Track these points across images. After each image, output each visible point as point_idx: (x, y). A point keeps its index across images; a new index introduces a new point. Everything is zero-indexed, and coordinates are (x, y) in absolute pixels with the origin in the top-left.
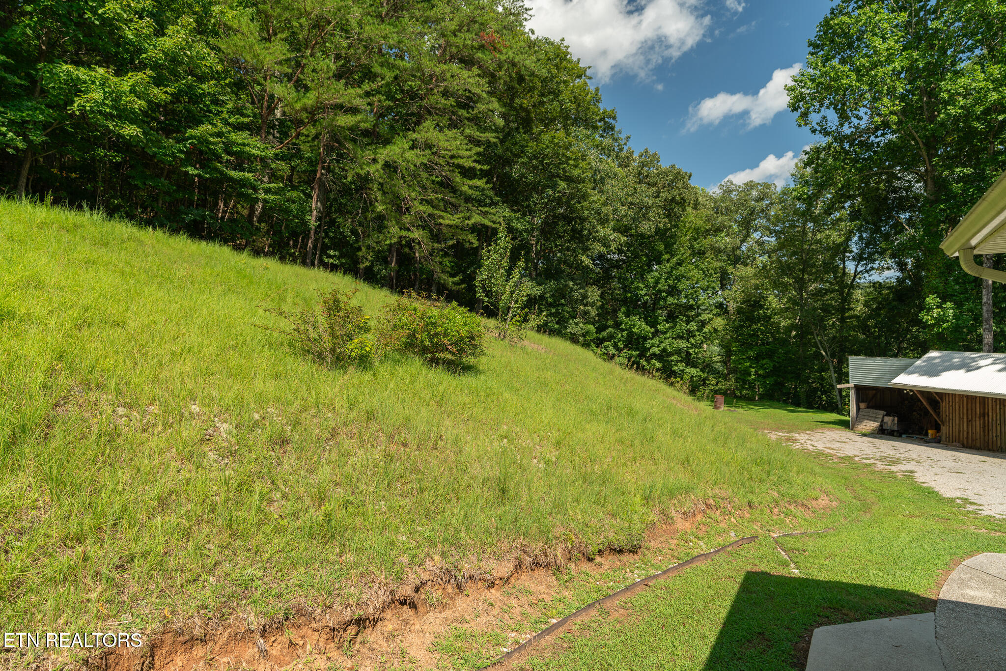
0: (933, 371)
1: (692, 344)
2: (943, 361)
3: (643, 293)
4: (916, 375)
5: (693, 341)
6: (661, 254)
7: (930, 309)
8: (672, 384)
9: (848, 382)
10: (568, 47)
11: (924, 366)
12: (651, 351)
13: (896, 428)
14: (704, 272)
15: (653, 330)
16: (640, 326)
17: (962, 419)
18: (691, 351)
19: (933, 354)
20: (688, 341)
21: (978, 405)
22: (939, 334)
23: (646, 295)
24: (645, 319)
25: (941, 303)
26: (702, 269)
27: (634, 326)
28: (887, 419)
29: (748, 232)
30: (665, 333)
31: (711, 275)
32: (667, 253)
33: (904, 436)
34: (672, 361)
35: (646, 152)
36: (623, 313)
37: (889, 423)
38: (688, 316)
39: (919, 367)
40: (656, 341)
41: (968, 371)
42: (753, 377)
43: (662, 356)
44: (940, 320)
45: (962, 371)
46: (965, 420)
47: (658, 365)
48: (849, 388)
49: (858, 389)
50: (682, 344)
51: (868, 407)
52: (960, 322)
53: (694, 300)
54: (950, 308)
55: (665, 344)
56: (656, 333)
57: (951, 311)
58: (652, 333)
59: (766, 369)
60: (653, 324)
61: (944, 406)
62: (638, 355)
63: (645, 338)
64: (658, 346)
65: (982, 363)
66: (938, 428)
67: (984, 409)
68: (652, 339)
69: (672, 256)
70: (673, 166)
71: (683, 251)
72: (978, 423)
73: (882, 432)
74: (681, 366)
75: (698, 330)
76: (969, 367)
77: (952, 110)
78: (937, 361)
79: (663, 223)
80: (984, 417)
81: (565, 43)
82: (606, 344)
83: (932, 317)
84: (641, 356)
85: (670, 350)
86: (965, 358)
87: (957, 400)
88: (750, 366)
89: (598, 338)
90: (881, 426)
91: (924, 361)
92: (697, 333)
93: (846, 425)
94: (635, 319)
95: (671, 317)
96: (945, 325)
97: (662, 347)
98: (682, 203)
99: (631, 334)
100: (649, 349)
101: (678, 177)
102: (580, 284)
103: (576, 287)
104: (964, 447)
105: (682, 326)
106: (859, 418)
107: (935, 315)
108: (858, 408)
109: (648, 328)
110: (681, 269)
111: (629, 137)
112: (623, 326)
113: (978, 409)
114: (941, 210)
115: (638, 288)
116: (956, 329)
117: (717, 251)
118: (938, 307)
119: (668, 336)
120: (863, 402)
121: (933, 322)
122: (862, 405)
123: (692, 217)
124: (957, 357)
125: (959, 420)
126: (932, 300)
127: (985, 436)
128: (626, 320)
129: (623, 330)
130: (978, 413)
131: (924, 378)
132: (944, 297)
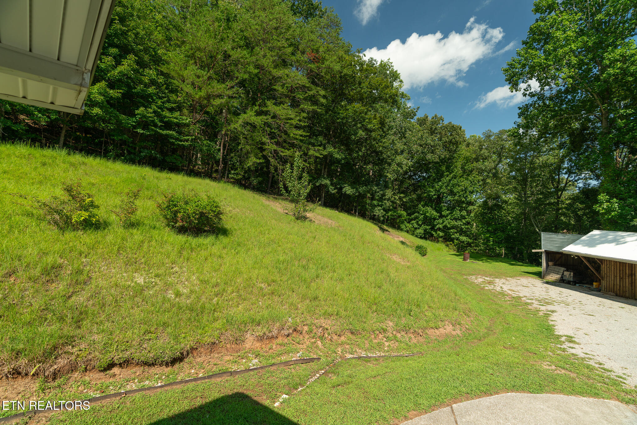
0: (592, 243)
1: (464, 223)
2: (601, 237)
3: (433, 194)
4: (580, 246)
5: (464, 221)
6: (443, 172)
7: (602, 203)
8: (447, 245)
9: (540, 249)
10: (392, 63)
11: (587, 240)
12: (437, 226)
13: (572, 279)
14: (471, 182)
15: (438, 214)
16: (431, 212)
17: (615, 277)
18: (463, 227)
19: (596, 232)
20: (461, 221)
21: (627, 268)
22: (608, 219)
23: (434, 195)
24: (435, 209)
25: (610, 199)
26: (470, 181)
27: (428, 212)
28: (566, 273)
29: (501, 159)
30: (447, 216)
31: (476, 184)
32: (447, 172)
33: (577, 285)
34: (451, 232)
35: (436, 116)
36: (422, 206)
37: (567, 276)
38: (462, 207)
39: (584, 241)
40: (441, 221)
41: (617, 244)
42: (492, 243)
43: (445, 229)
44: (609, 211)
45: (613, 244)
46: (618, 277)
47: (441, 234)
48: (541, 253)
49: (548, 253)
50: (459, 223)
51: (555, 265)
52: (624, 211)
53: (465, 198)
54: (616, 203)
55: (446, 222)
56: (441, 216)
57: (617, 204)
58: (438, 216)
59: (499, 238)
60: (439, 211)
61: (603, 267)
62: (430, 228)
63: (435, 219)
64: (442, 223)
65: (628, 239)
66: (599, 281)
67: (632, 271)
68: (438, 219)
69: (451, 173)
70: (450, 123)
71: (458, 171)
72: (627, 280)
73: (562, 282)
74: (457, 235)
75: (467, 215)
76: (616, 241)
78: (597, 237)
79: (445, 154)
80: (632, 276)
81: (391, 61)
82: (413, 222)
83: (603, 208)
84: (432, 228)
85: (449, 226)
86: (617, 236)
87: (613, 263)
88: (490, 237)
89: (409, 219)
90: (562, 277)
91: (588, 237)
92: (467, 217)
93: (539, 275)
94: (429, 209)
95: (451, 209)
96: (613, 214)
97: (444, 224)
98: (457, 144)
99: (426, 217)
100: (437, 225)
101: (454, 129)
102: (380, 188)
103: (378, 190)
104: (617, 295)
105: (457, 213)
106: (548, 271)
107: (605, 207)
108: (548, 265)
109: (435, 213)
110: (455, 180)
111: (419, 108)
112: (421, 212)
113: (627, 271)
114: (610, 138)
115: (430, 191)
116: (621, 216)
117: (481, 171)
118: (607, 202)
119: (448, 218)
120: (551, 261)
121: (603, 211)
122: (550, 263)
123: (463, 151)
124: (611, 235)
125: (614, 278)
126: (602, 197)
127: (632, 289)
128: (423, 209)
129: (422, 214)
130: (628, 273)
131: (586, 248)
132: (612, 195)
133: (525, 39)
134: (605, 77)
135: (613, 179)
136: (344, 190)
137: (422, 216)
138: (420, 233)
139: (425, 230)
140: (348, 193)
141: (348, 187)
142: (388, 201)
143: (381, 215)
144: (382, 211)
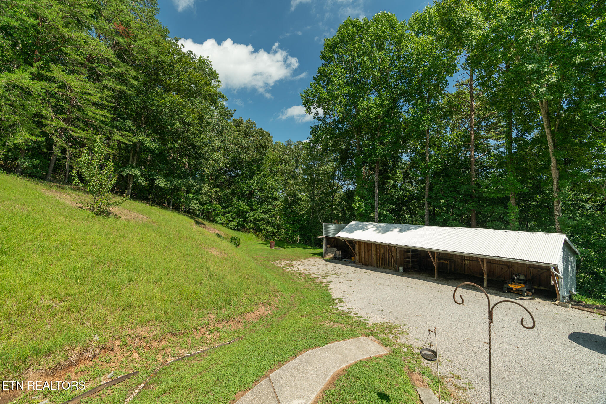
0: (351, 231)
1: (270, 216)
2: (356, 226)
3: (245, 190)
4: (345, 232)
5: (270, 214)
6: (254, 171)
7: (356, 202)
8: (257, 236)
9: (322, 235)
10: (211, 62)
11: (349, 228)
12: (249, 219)
13: (340, 257)
14: (276, 181)
15: (250, 208)
16: (243, 206)
17: (362, 252)
18: (269, 219)
19: (353, 222)
20: (268, 214)
21: (368, 246)
22: (359, 213)
23: (247, 191)
24: (247, 203)
25: (360, 200)
26: (275, 180)
27: (241, 206)
28: (337, 252)
29: (297, 164)
30: (257, 210)
31: (280, 183)
32: (257, 171)
33: (343, 260)
34: (260, 224)
35: (249, 120)
36: (236, 200)
37: (338, 254)
38: (269, 202)
39: (347, 229)
40: (252, 214)
41: (364, 231)
42: (291, 232)
43: (255, 221)
44: (360, 207)
45: (361, 231)
46: (364, 253)
47: (252, 225)
48: (323, 238)
49: (327, 238)
50: (266, 216)
51: (331, 247)
52: (367, 208)
53: (271, 194)
54: (363, 202)
55: (256, 215)
56: (252, 210)
58: (250, 210)
59: (296, 228)
60: (251, 205)
61: (357, 246)
62: (243, 221)
63: (247, 212)
64: (253, 216)
65: (369, 227)
66: (354, 256)
67: (370, 248)
68: (249, 213)
69: (261, 172)
70: (261, 129)
71: (266, 171)
72: (368, 254)
73: (335, 260)
74: (265, 226)
76: (363, 229)
77: (362, 114)
78: (354, 226)
79: (256, 155)
81: (209, 59)
82: (227, 215)
83: (357, 206)
84: (245, 221)
85: (258, 218)
86: (363, 225)
87: (361, 243)
88: (289, 227)
89: (224, 212)
90: (335, 255)
91: (349, 226)
92: (272, 210)
93: (322, 255)
94: (242, 203)
95: (261, 203)
96: (361, 210)
97: (255, 216)
98: (266, 147)
99: (239, 211)
100: (248, 217)
101: (264, 135)
102: (197, 182)
103: (194, 184)
104: (363, 265)
105: (265, 207)
106: (327, 252)
108: (327, 247)
109: (247, 207)
110: (264, 179)
111: (235, 110)
112: (235, 206)
113: (368, 248)
114: (361, 158)
115: (243, 187)
116: (365, 211)
117: (283, 173)
120: (329, 244)
121: (357, 208)
122: (328, 246)
123: (271, 155)
124: (361, 224)
126: (356, 198)
127: (370, 260)
128: (237, 203)
129: (235, 208)
131: (348, 234)
132: (362, 197)
133: (315, 76)
134: (358, 118)
135: (362, 186)
136: (157, 182)
137: (236, 210)
138: (234, 225)
139: (238, 223)
140: (162, 185)
141: (161, 180)
142: (204, 195)
143: (197, 209)
144: (198, 205)
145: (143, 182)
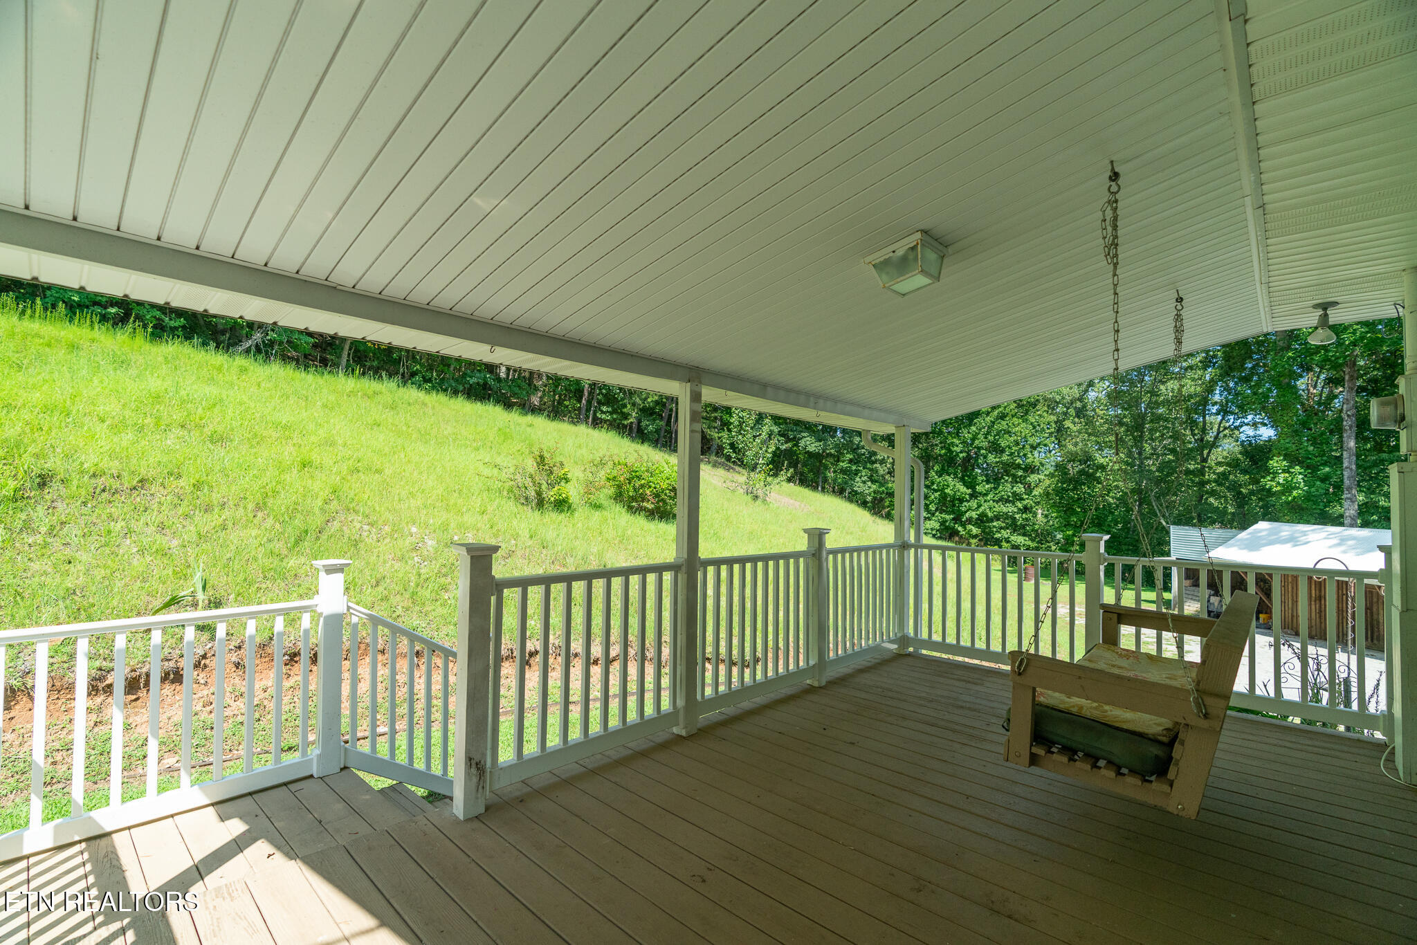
0: (1253, 546)
1: (1019, 509)
2: (1269, 535)
4: (1236, 548)
5: (1020, 505)
7: (1275, 474)
11: (1247, 539)
12: (967, 515)
15: (969, 491)
16: (954, 486)
18: (1017, 516)
19: (1262, 525)
20: (1013, 504)
22: (1288, 503)
23: (961, 452)
24: (962, 480)
25: (1289, 468)
26: (1032, 424)
27: (948, 486)
28: (1213, 599)
30: (986, 495)
31: (1043, 430)
34: (994, 527)
36: (936, 473)
37: (1216, 604)
38: (1014, 476)
39: (1241, 540)
40: (974, 504)
41: (1294, 546)
43: (982, 520)
44: (1288, 488)
45: (1289, 545)
47: (975, 531)
49: (1182, 563)
50: (1010, 509)
51: (1194, 586)
52: (1313, 490)
53: (1021, 458)
54: (1300, 473)
55: (985, 507)
56: (974, 495)
57: (1301, 476)
58: (969, 494)
60: (971, 485)
62: (953, 519)
63: (961, 501)
64: (977, 509)
65: (1311, 537)
66: (1268, 611)
68: (968, 501)
72: (1313, 607)
74: (1006, 533)
75: (1026, 494)
76: (1293, 540)
78: (1264, 533)
80: (1320, 601)
83: (1278, 483)
84: (957, 519)
85: (990, 514)
86: (1296, 531)
87: (1290, 579)
91: (1248, 534)
92: (1025, 497)
94: (949, 479)
95: (995, 479)
96: (1295, 493)
97: (981, 510)
99: (944, 496)
100: (966, 512)
104: (1296, 634)
105: (1006, 488)
107: (1281, 481)
109: (963, 489)
110: (1004, 423)
112: (935, 487)
114: (1289, 358)
116: (1308, 497)
118: (1284, 471)
119: (988, 498)
120: (1188, 579)
121: (1279, 488)
122: (1186, 583)
124: (1286, 529)
125: (1293, 604)
126: (1276, 463)
127: (1321, 623)
128: (938, 480)
129: (936, 491)
130: (1314, 595)
131: (1245, 552)
132: (1293, 459)
135: (1296, 431)
136: (802, 443)
137: (937, 494)
138: (932, 529)
139: (943, 523)
140: (811, 448)
141: (808, 439)
142: (881, 464)
143: (867, 492)
144: (869, 483)
145: (782, 444)
